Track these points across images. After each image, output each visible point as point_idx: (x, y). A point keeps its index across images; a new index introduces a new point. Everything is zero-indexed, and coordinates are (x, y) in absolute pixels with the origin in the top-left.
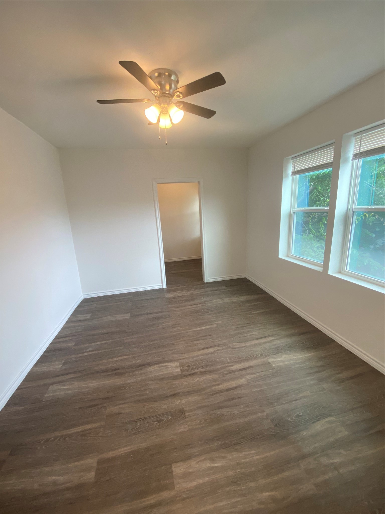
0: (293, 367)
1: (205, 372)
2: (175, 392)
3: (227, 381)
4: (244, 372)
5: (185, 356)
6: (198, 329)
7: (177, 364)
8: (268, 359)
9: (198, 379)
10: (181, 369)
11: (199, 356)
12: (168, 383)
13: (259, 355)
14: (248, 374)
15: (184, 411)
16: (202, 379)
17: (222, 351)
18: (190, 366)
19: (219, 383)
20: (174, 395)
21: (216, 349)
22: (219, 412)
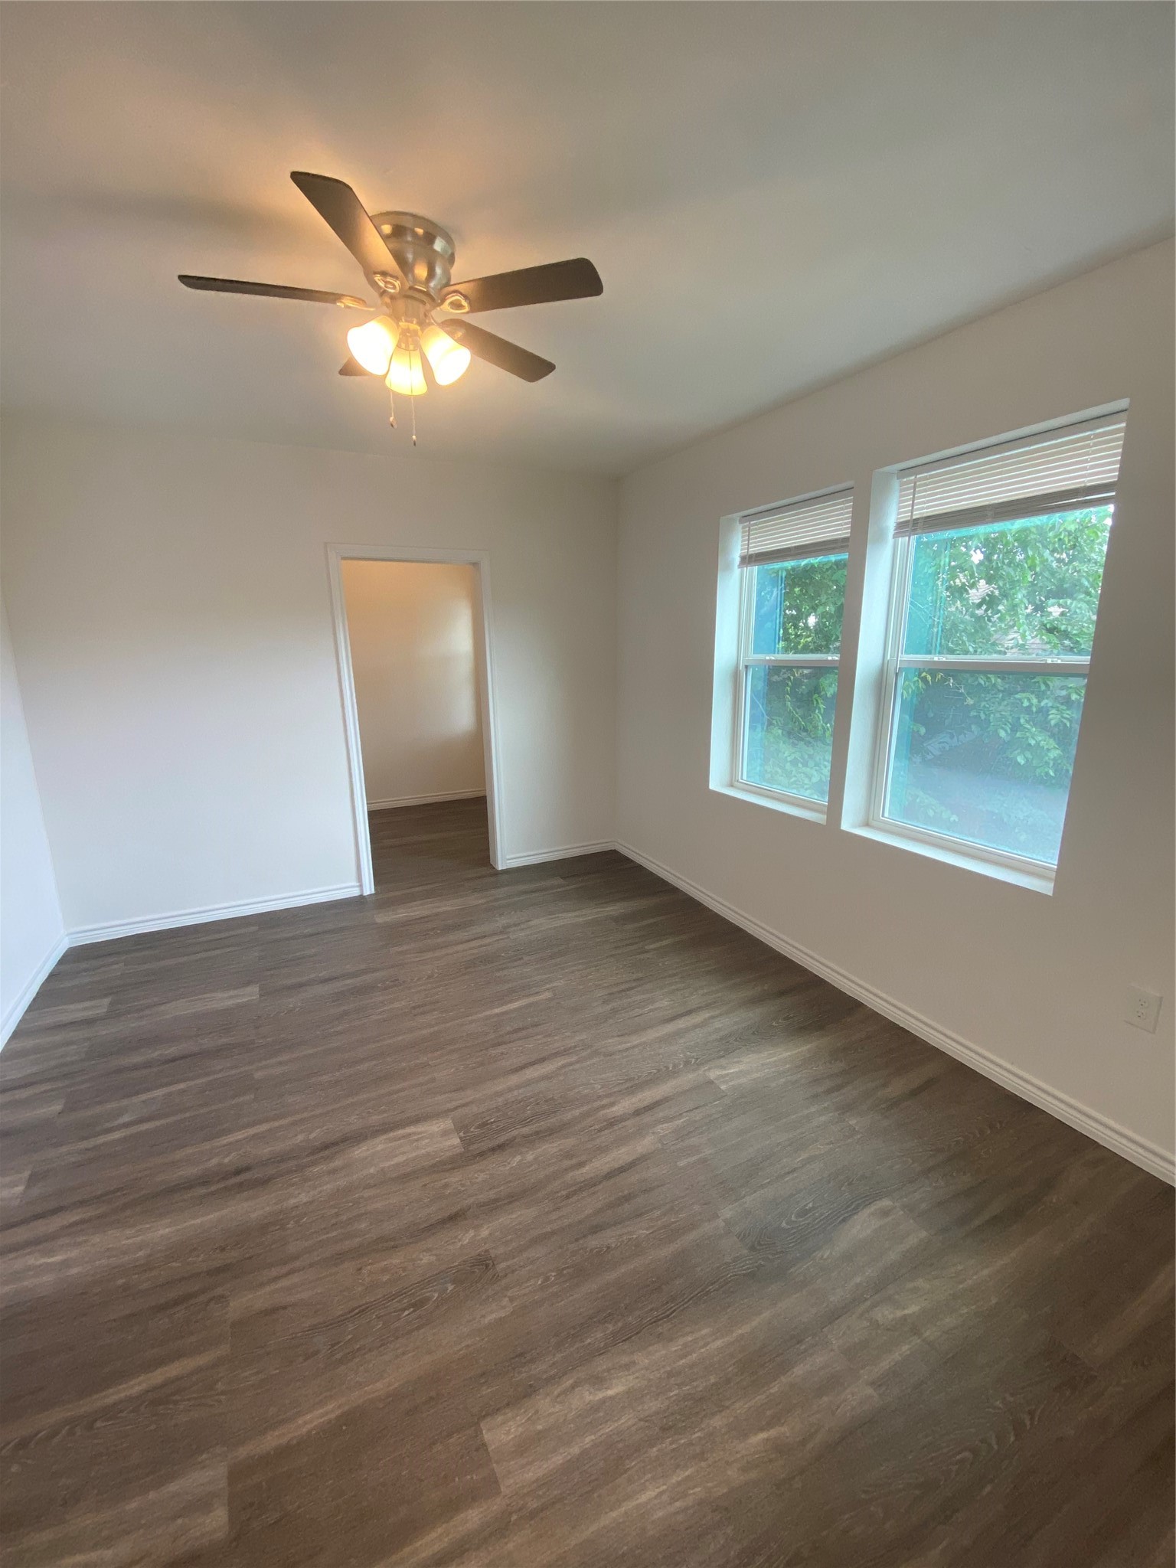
0: (773, 1085)
1: (537, 1133)
2: (454, 1210)
3: (603, 1150)
4: (647, 1118)
5: (470, 1095)
6: (497, 1011)
7: (447, 1124)
8: (705, 1071)
9: (518, 1158)
10: (460, 1138)
11: (510, 1090)
12: (425, 1185)
13: (680, 1064)
14: (660, 1122)
15: (491, 1258)
16: (530, 1157)
17: (577, 1066)
18: (488, 1124)
19: (583, 1158)
20: (453, 1218)
21: (561, 1062)
22: (593, 1242)
